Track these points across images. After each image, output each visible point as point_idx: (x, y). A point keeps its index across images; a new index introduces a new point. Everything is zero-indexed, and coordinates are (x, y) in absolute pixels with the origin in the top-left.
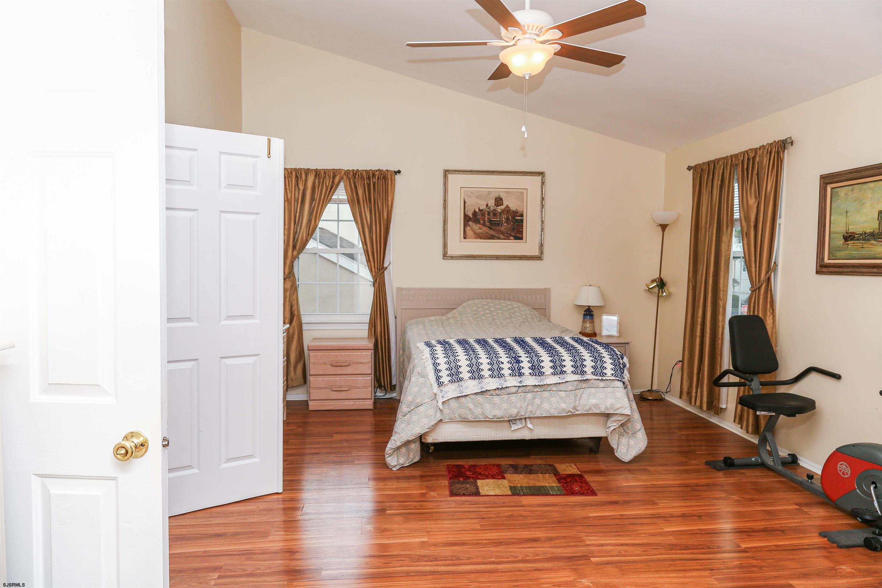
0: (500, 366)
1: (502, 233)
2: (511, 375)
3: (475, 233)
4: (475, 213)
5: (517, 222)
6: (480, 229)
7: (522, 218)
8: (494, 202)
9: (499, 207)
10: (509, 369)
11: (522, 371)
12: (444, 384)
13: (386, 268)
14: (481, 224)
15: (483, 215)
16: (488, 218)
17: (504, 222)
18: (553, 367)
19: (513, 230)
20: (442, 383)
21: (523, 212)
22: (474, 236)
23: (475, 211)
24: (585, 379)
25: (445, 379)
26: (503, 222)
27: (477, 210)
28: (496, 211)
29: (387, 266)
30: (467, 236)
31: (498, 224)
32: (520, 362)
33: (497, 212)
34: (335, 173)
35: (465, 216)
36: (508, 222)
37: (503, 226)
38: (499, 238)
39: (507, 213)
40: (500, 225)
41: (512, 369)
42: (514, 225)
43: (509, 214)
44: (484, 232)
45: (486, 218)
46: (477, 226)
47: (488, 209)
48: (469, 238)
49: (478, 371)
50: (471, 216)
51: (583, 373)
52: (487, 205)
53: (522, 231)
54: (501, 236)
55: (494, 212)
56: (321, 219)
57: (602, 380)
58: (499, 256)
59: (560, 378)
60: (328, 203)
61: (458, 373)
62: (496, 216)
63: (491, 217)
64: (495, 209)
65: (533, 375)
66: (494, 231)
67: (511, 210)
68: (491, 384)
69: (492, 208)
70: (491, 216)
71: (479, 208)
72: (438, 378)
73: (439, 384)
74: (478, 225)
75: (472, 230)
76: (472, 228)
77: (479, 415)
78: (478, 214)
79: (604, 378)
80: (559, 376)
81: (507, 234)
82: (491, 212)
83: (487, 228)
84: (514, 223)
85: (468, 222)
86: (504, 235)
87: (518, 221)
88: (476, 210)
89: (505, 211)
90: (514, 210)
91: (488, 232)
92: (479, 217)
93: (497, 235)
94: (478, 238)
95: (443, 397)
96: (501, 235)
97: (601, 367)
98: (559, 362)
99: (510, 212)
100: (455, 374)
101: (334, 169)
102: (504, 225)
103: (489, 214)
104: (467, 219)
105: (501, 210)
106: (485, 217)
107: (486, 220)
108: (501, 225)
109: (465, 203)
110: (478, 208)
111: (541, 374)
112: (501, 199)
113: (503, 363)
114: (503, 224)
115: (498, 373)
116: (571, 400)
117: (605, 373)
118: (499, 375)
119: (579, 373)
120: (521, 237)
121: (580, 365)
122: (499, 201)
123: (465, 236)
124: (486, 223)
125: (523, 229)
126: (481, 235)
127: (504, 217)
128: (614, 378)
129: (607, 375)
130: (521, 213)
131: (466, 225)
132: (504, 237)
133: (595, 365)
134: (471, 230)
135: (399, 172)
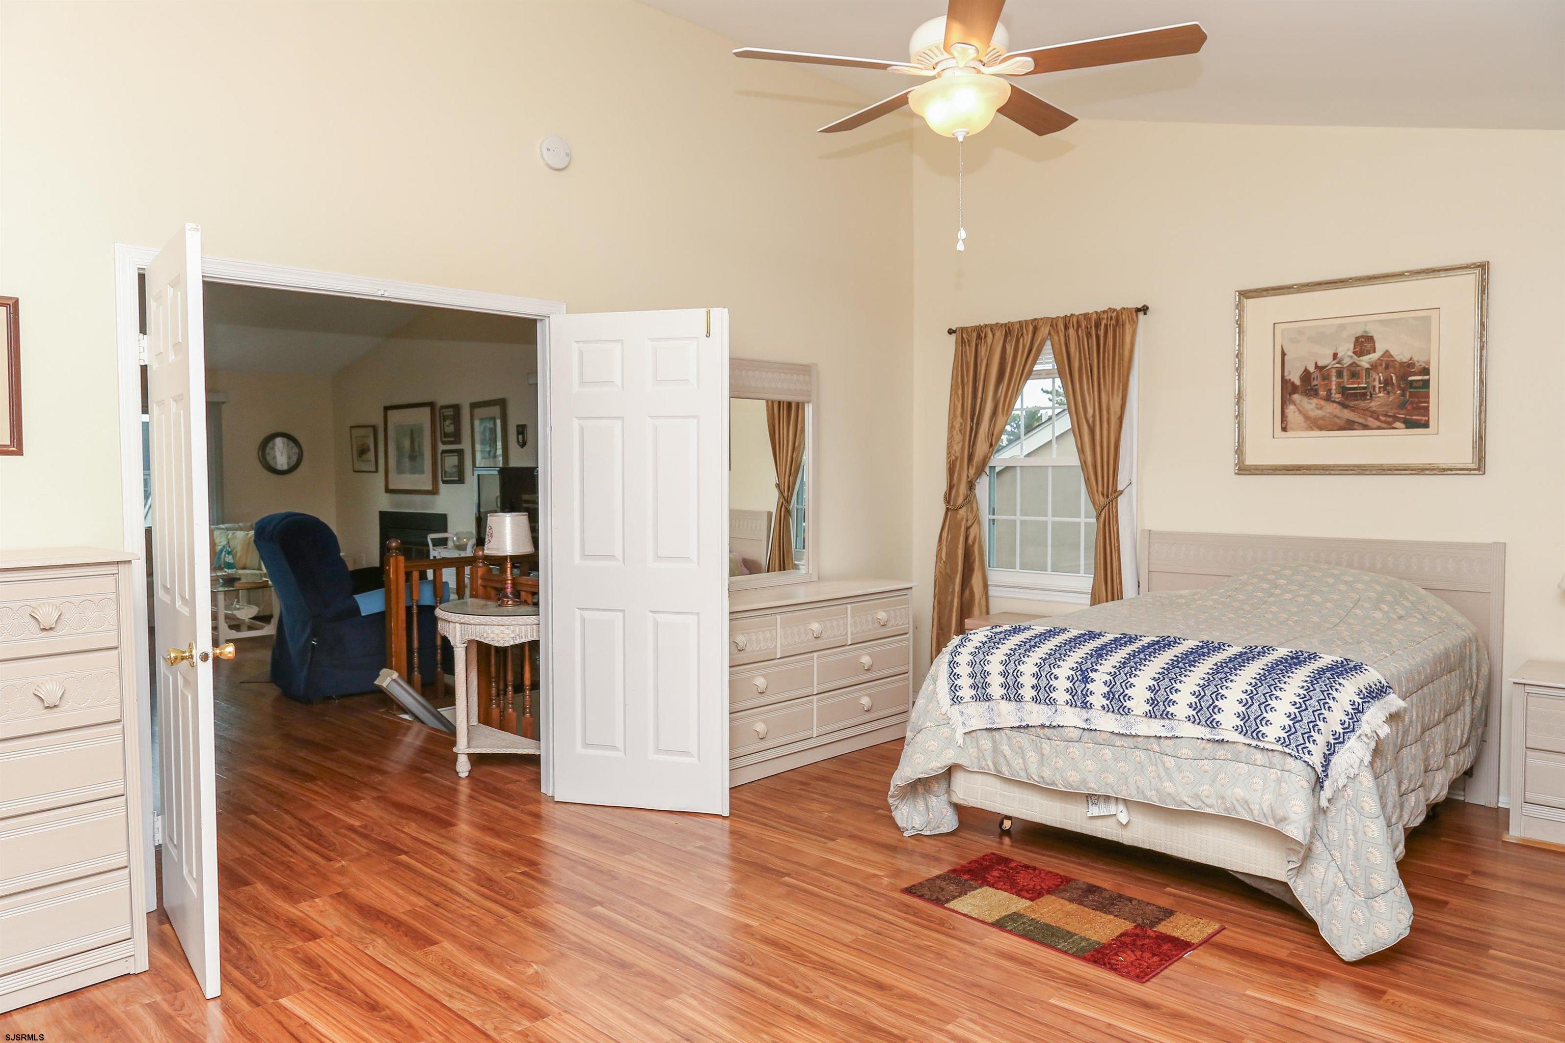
0: (1051, 683)
1: (1375, 415)
2: (1067, 703)
3: (1307, 418)
4: (1306, 376)
5: (1411, 387)
6: (1320, 408)
7: (1426, 377)
8: (1352, 347)
9: (1366, 358)
10: (1067, 690)
11: (1090, 699)
12: (964, 701)
13: (1121, 493)
14: (1320, 398)
15: (1326, 378)
16: (1338, 384)
17: (1377, 390)
18: (1151, 702)
19: (1402, 406)
20: (959, 699)
21: (1428, 363)
22: (1303, 424)
23: (1306, 371)
24: (1217, 738)
25: (966, 692)
26: (1374, 390)
27: (1312, 369)
28: (1358, 366)
29: (1122, 489)
30: (1288, 427)
31: (1363, 395)
32: (1089, 680)
33: (1358, 368)
34: (1035, 325)
35: (1284, 382)
36: (1389, 388)
37: (1376, 399)
38: (1365, 427)
39: (1387, 367)
40: (1368, 397)
41: (1072, 692)
42: (1403, 395)
43: (1391, 370)
44: (1328, 415)
45: (1334, 383)
46: (1311, 403)
47: (1338, 363)
48: (1293, 429)
49: (1015, 686)
50: (1297, 382)
51: (1213, 724)
52: (1335, 356)
53: (1427, 409)
54: (1371, 422)
55: (1353, 369)
56: (1015, 407)
57: (1257, 747)
58: (1364, 466)
59: (1164, 726)
60: (1027, 378)
61: (986, 685)
62: (1358, 378)
63: (1346, 381)
64: (1354, 363)
65: (1108, 711)
66: (1353, 411)
67: (1396, 361)
68: (1037, 714)
69: (1347, 362)
70: (1345, 378)
71: (1316, 363)
72: (954, 688)
73: (955, 700)
74: (1315, 401)
75: (1300, 412)
76: (1301, 409)
77: (1020, 771)
78: (1314, 376)
79: (1261, 745)
80: (1162, 722)
81: (1386, 415)
82: (1345, 370)
83: (1335, 405)
84: (1404, 391)
85: (1290, 394)
86: (1378, 419)
87: (1414, 385)
88: (1308, 368)
89: (1381, 365)
90: (1405, 360)
91: (1339, 415)
92: (1315, 383)
93: (1361, 421)
94: (1314, 428)
95: (963, 724)
96: (1370, 419)
97: (1257, 718)
98: (1165, 694)
99: (1394, 367)
100: (980, 685)
101: (1035, 319)
102: (1379, 397)
103: (1340, 374)
104: (1288, 389)
105: (1368, 363)
106: (1331, 381)
107: (1334, 387)
108: (1371, 396)
109: (1283, 354)
110: (1314, 365)
111: (1124, 711)
112: (1370, 339)
113: (1056, 678)
114: (1376, 394)
115: (1046, 696)
116: (1186, 779)
117: (1264, 734)
118: (1047, 700)
119: (1203, 722)
120: (1423, 422)
121: (1207, 706)
122: (1364, 344)
123: (1284, 426)
124: (1333, 395)
125: (1428, 402)
126: (1321, 422)
127: (1377, 379)
128: (1280, 748)
129: (1266, 739)
130: (1424, 365)
131: (1288, 403)
132: (1378, 423)
133: (1245, 712)
134: (1297, 412)
135: (1144, 309)
